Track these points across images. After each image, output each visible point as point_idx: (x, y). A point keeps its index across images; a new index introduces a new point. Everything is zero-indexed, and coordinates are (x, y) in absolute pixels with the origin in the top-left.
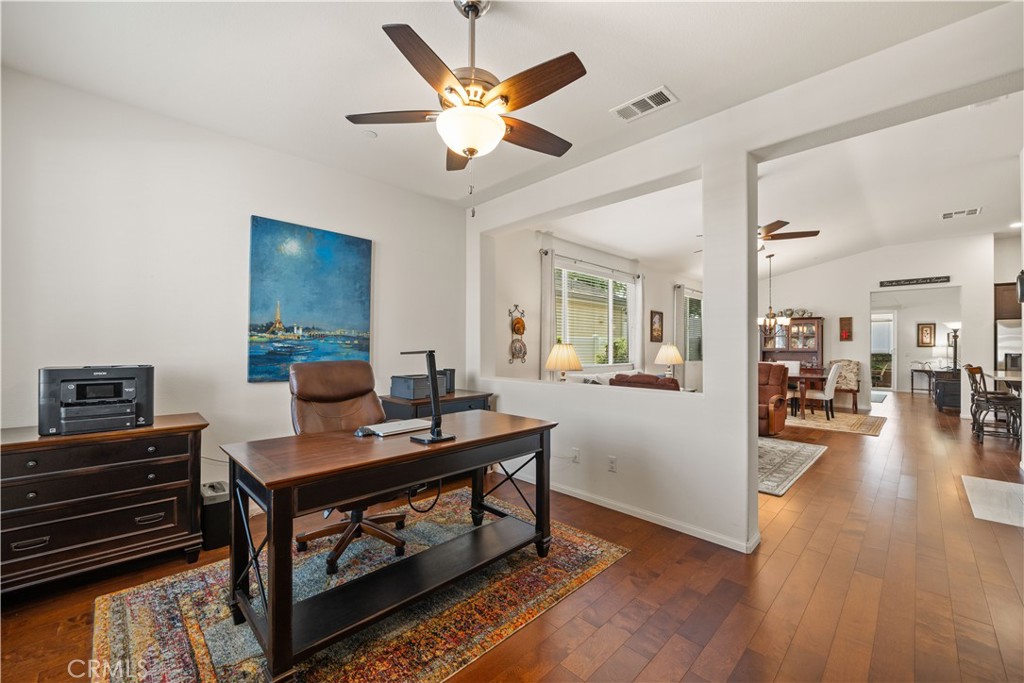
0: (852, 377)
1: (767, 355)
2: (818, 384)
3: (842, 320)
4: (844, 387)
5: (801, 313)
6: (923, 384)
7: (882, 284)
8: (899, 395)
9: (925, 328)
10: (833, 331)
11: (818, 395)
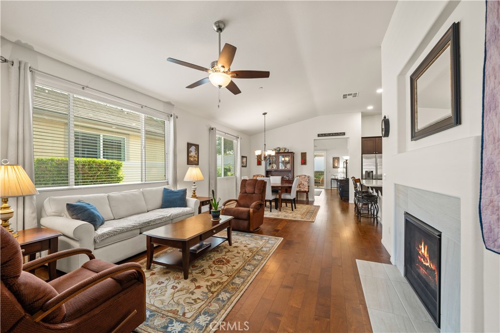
0: (306, 184)
1: (269, 173)
2: (288, 190)
3: (302, 153)
4: (302, 190)
5: (284, 150)
6: (335, 185)
7: (319, 135)
8: (327, 190)
9: (336, 159)
10: (298, 159)
11: (288, 197)
